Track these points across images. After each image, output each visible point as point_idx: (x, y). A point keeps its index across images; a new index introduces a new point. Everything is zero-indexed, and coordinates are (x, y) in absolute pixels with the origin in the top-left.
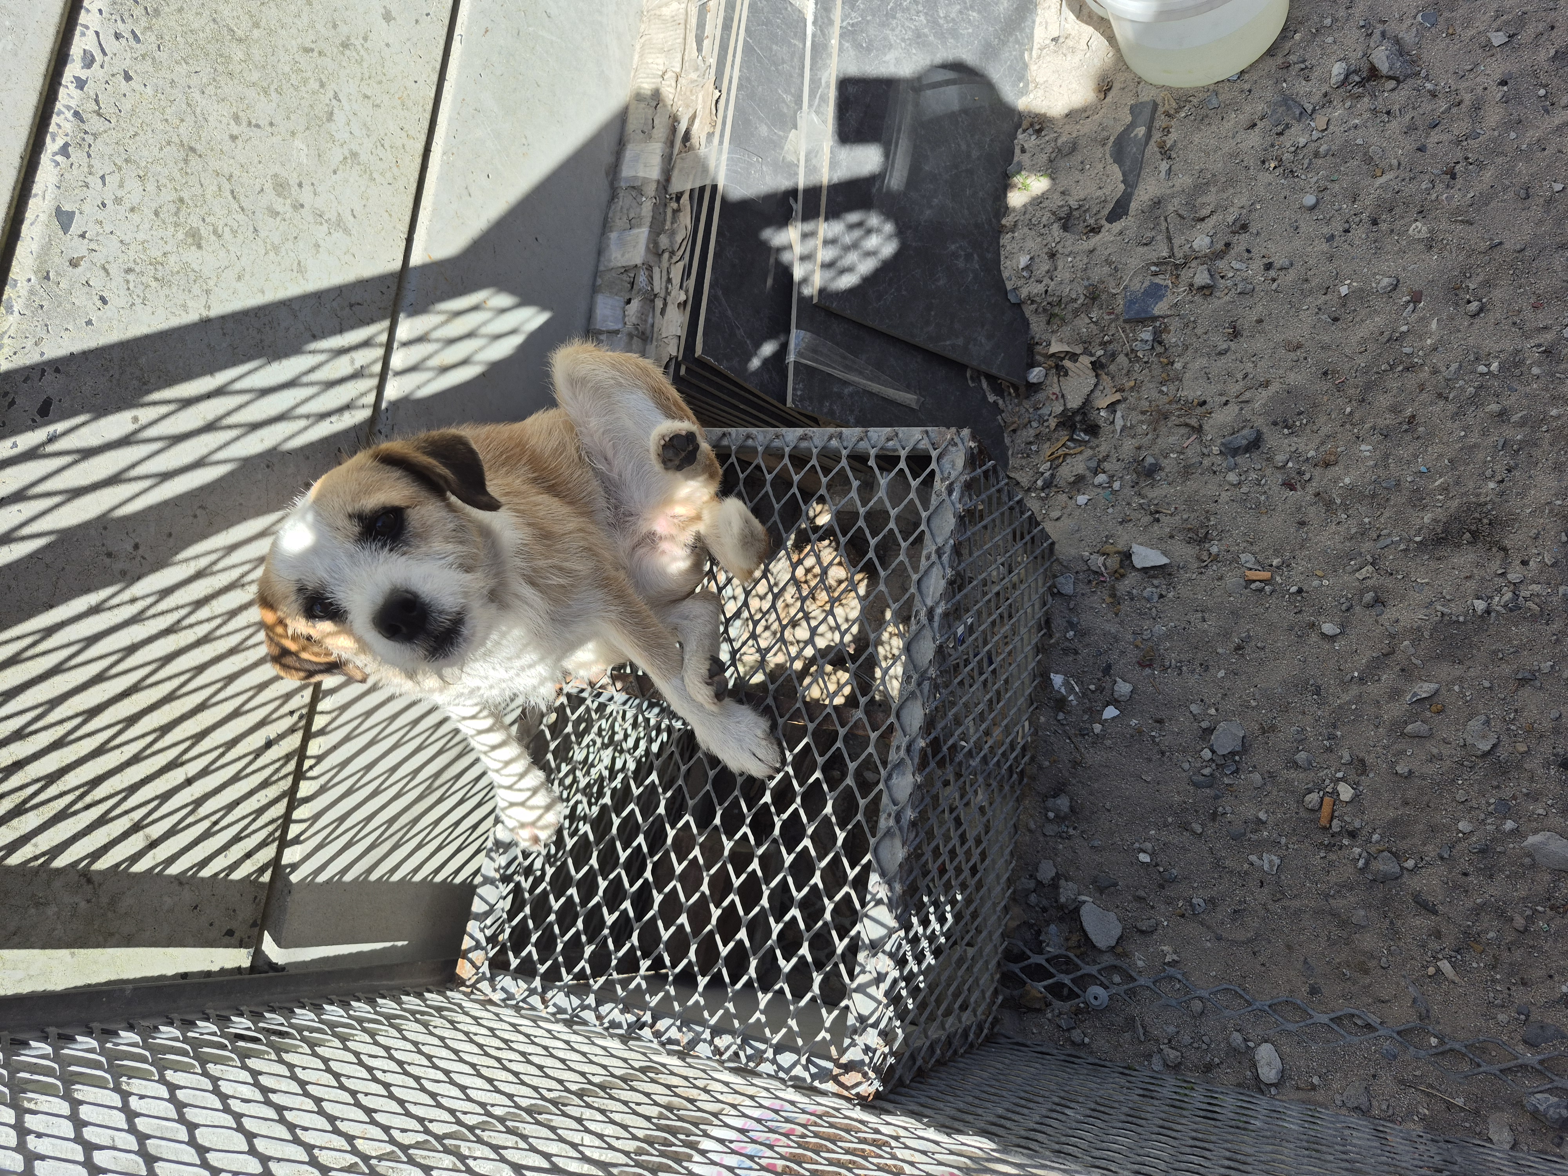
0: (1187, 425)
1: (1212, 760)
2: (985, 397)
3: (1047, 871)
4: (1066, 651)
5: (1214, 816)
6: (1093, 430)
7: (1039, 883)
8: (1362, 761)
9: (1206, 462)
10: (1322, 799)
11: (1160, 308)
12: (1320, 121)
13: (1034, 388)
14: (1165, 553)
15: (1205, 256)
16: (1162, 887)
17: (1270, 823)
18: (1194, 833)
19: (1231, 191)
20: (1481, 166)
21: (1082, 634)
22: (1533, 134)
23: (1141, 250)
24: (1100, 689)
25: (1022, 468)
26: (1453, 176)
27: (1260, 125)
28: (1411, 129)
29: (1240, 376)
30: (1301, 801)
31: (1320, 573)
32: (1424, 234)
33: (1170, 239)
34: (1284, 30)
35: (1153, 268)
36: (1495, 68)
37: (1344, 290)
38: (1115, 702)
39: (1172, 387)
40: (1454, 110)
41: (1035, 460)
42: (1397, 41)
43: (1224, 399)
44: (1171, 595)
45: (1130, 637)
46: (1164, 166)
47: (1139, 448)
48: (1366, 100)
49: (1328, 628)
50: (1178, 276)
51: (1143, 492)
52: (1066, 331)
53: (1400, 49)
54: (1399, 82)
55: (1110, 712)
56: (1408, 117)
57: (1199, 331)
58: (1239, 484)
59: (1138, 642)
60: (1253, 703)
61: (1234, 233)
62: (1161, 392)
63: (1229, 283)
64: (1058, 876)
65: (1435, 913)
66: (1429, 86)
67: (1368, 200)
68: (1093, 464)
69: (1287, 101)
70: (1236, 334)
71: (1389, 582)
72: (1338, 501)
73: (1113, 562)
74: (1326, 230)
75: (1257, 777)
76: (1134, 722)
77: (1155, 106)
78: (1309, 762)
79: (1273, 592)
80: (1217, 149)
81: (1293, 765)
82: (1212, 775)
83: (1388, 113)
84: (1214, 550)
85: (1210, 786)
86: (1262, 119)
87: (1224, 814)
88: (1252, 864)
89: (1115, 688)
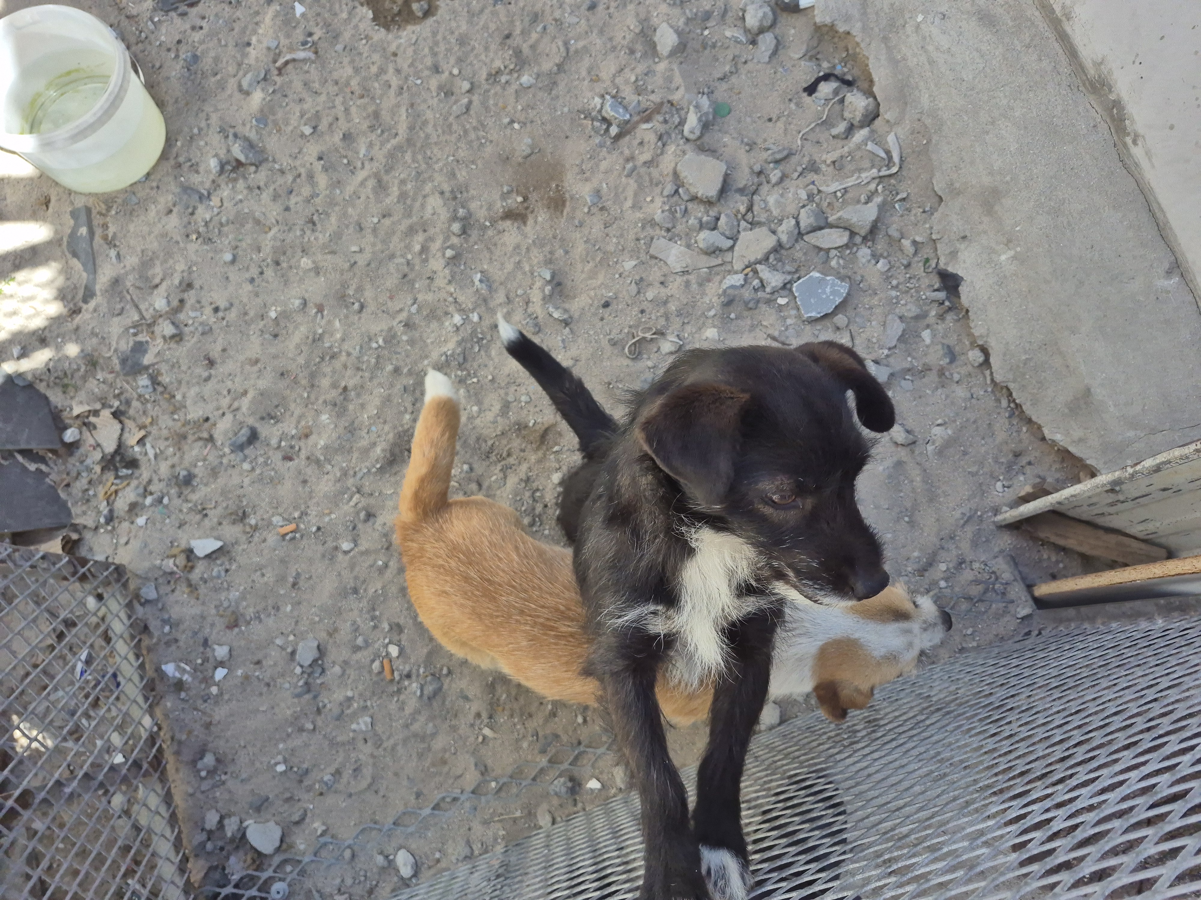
0: (200, 439)
1: (303, 672)
2: (25, 469)
3: (212, 819)
4: (168, 644)
5: (319, 711)
6: (133, 464)
7: (210, 833)
8: (398, 625)
9: (225, 461)
10: (382, 662)
11: (147, 359)
12: (215, 201)
13: (72, 447)
14: (218, 538)
15: (167, 313)
16: (301, 781)
17: (356, 696)
18: (308, 731)
19: (171, 262)
20: (327, 215)
21: (174, 625)
22: (349, 189)
23: (116, 320)
24: (206, 660)
25: (84, 513)
26: (314, 224)
27: (175, 210)
28: (276, 197)
29: (225, 393)
30: (370, 671)
31: (327, 511)
32: (310, 265)
33: (137, 307)
34: (168, 139)
35: (132, 331)
36: (312, 150)
37: (273, 315)
38: (221, 664)
39: (181, 414)
40: (298, 180)
41: (94, 503)
42: (246, 139)
43: (221, 412)
44: (234, 567)
45: (213, 611)
46: (113, 253)
47: (173, 466)
48: (241, 181)
49: (346, 546)
50: (153, 333)
51: (189, 498)
52: (82, 395)
53: (250, 145)
54: (257, 167)
55: (220, 674)
56: (271, 189)
57: (184, 368)
58: (253, 469)
59: (221, 612)
60: (317, 619)
61: (184, 291)
62: (174, 420)
63: (191, 329)
64: (222, 818)
66: (277, 166)
67: (267, 251)
68: (141, 490)
69: (187, 189)
70: (211, 363)
71: (372, 501)
72: (322, 458)
73: (181, 560)
74: (248, 275)
75: (337, 669)
76: (239, 672)
77: (88, 210)
78: (366, 641)
79: (302, 537)
80: (150, 233)
81: (357, 649)
82: (306, 683)
83: (259, 188)
84: (253, 522)
85: (309, 691)
86: (174, 205)
87: (325, 706)
88: (354, 731)
89: (216, 654)
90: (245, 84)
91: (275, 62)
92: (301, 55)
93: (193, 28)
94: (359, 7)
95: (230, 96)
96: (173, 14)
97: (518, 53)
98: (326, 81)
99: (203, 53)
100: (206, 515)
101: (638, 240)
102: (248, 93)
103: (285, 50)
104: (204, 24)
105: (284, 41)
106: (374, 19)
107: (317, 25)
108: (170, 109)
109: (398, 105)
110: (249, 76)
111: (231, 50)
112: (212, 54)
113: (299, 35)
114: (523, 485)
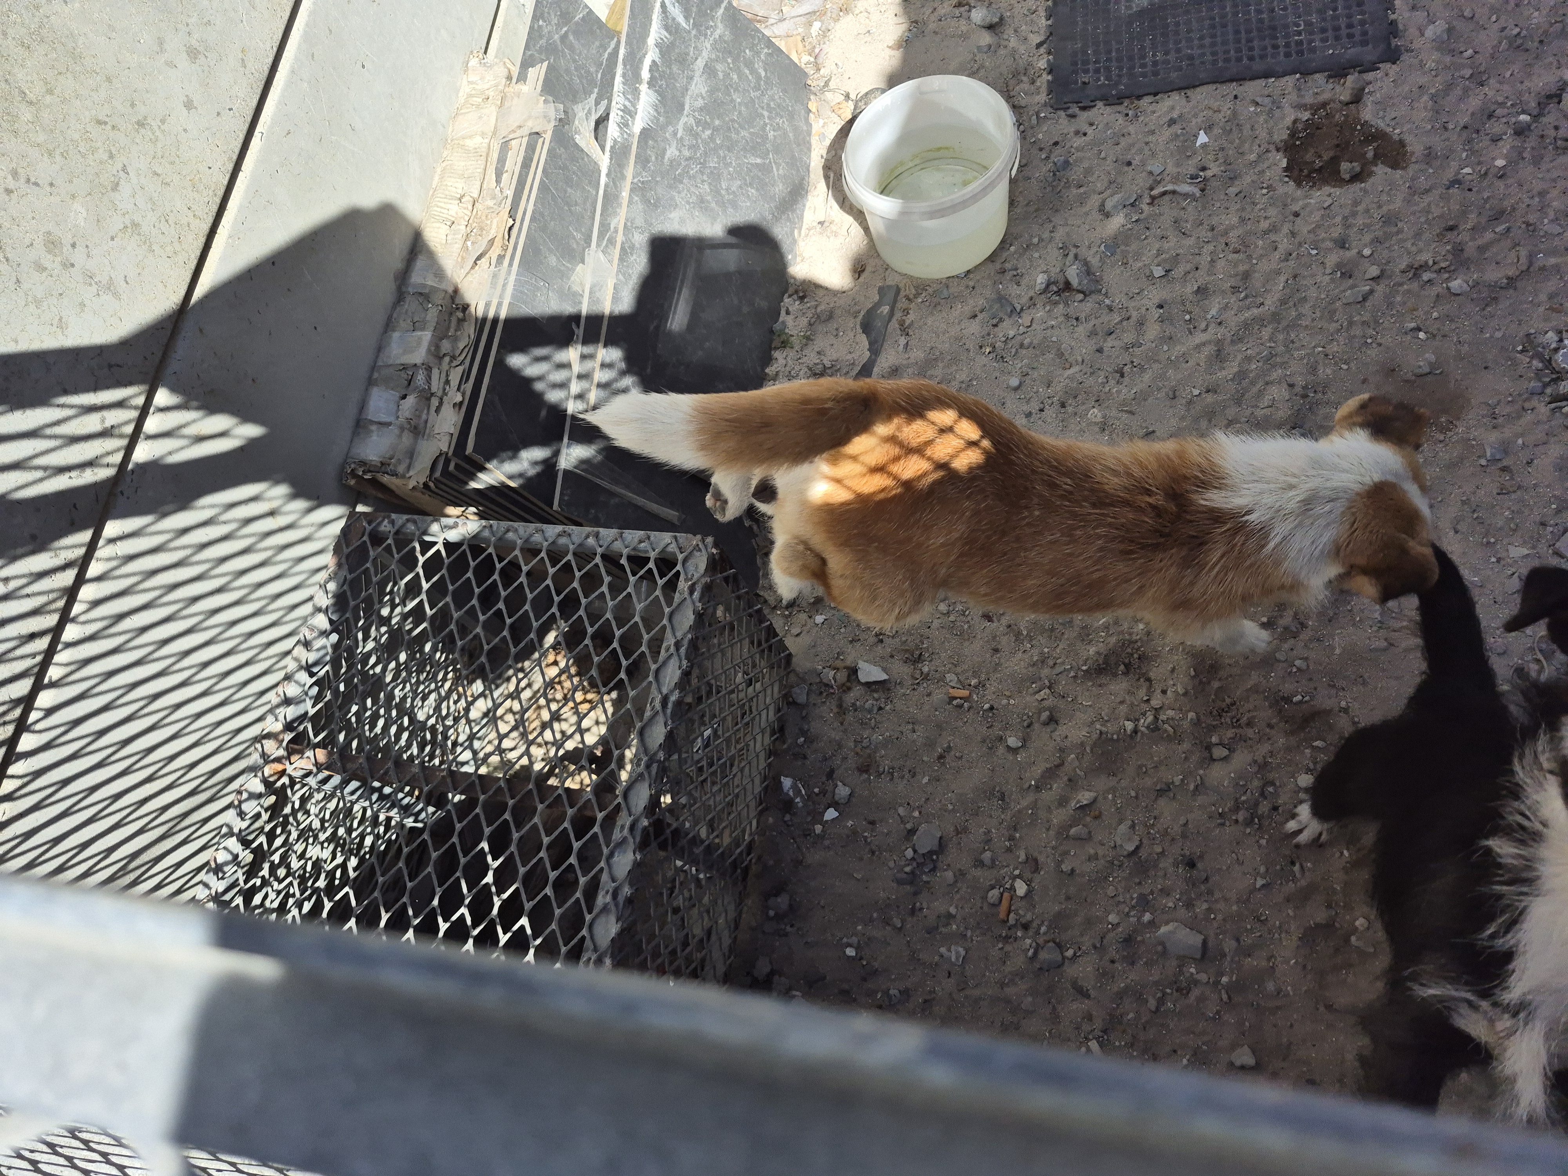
1: (913, 859)
3: (762, 967)
4: (796, 756)
5: (913, 912)
8: (1036, 861)
10: (1002, 894)
12: (1025, 319)
14: (885, 670)
16: (865, 980)
17: (958, 917)
18: (895, 928)
19: (955, 368)
20: (1142, 369)
21: (809, 739)
22: (1179, 349)
24: (823, 792)
26: (1122, 376)
27: (980, 316)
28: (1093, 333)
30: (984, 898)
31: (1008, 693)
32: (1099, 419)
34: (1003, 241)
36: (1155, 295)
38: (835, 805)
40: (1125, 323)
42: (1086, 263)
44: (888, 708)
45: (852, 744)
46: (903, 341)
48: (1061, 306)
49: (1013, 742)
53: (1088, 270)
54: (1085, 296)
55: (831, 814)
56: (1091, 323)
58: (948, 613)
59: (858, 749)
60: (950, 807)
65: (1088, 996)
66: (1107, 302)
67: (1058, 388)
69: (1001, 299)
71: (1061, 704)
72: (1025, 633)
73: (842, 676)
74: (1026, 408)
75: (949, 875)
76: (850, 823)
77: (898, 290)
78: (993, 860)
79: (970, 708)
80: (946, 332)
81: (979, 863)
82: (912, 872)
83: (1077, 319)
84: (926, 669)
85: (911, 883)
86: (982, 311)
87: (921, 909)
88: (942, 956)
89: (837, 791)
90: (1109, 205)
91: (1152, 189)
92: (1185, 188)
93: (1077, 133)
94: (1275, 153)
95: (1087, 214)
96: (1062, 113)
97: (1458, 250)
98: (1201, 224)
99: (1076, 161)
100: (881, 641)
102: (1107, 215)
103: (1168, 179)
104: (1090, 131)
105: (1171, 169)
106: (1286, 169)
107: (1216, 160)
108: (1018, 210)
109: (1278, 273)
110: (1117, 197)
111: (1109, 165)
112: (1086, 164)
113: (1190, 167)
114: (1255, 769)
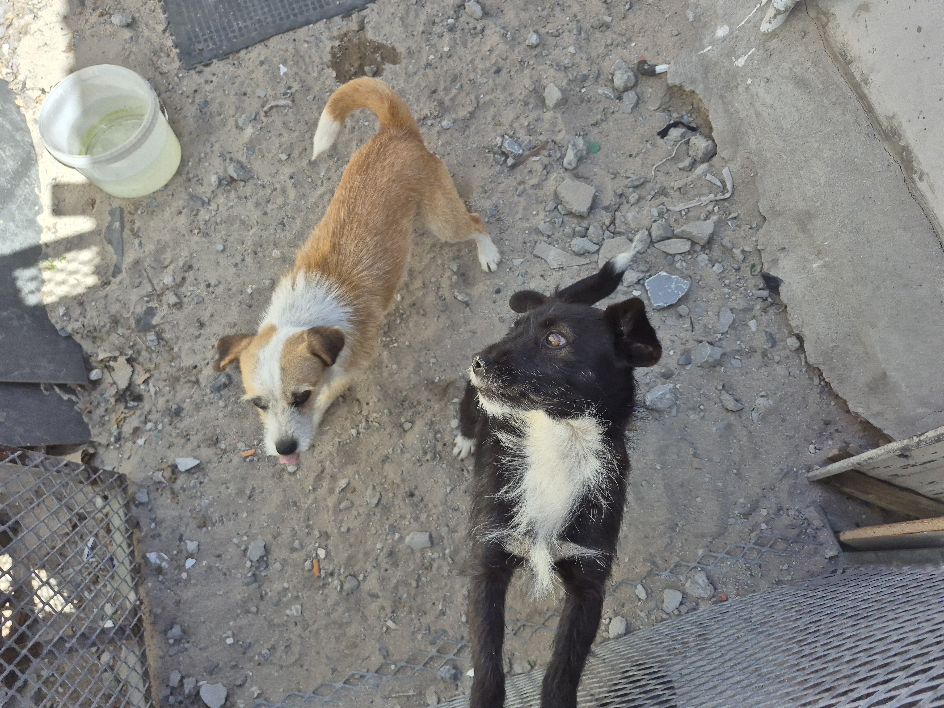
0: (189, 381)
1: (252, 566)
2: (60, 399)
3: (175, 678)
4: (153, 537)
5: (262, 598)
6: (139, 398)
7: (173, 689)
8: (326, 533)
9: (206, 399)
10: (312, 562)
11: (155, 321)
12: (213, 206)
13: (96, 383)
14: (196, 458)
15: (172, 287)
16: (244, 653)
17: (291, 587)
18: (253, 613)
19: (178, 249)
20: (294, 218)
21: (158, 522)
22: (311, 200)
23: (135, 290)
24: (180, 552)
25: (100, 434)
26: (284, 225)
27: (184, 212)
28: (257, 205)
29: (210, 347)
30: (303, 569)
32: (279, 255)
33: (151, 282)
34: (182, 160)
35: (146, 299)
36: (286, 171)
37: (249, 291)
38: (191, 555)
39: (177, 362)
40: (275, 193)
41: (107, 427)
42: (239, 162)
43: (206, 362)
44: (206, 481)
45: (189, 514)
46: (137, 242)
47: (168, 401)
48: (233, 192)
49: (291, 469)
50: (161, 301)
51: (177, 426)
52: (106, 345)
54: (245, 182)
55: (190, 563)
56: (255, 199)
57: (181, 328)
58: (226, 406)
59: (194, 515)
60: (265, 524)
61: (185, 271)
62: (171, 366)
63: (189, 299)
64: (183, 678)
65: (378, 597)
66: (260, 182)
67: (248, 244)
68: (143, 418)
69: (194, 197)
70: (202, 325)
73: (168, 473)
74: (233, 261)
75: (278, 565)
76: (204, 563)
77: (122, 210)
78: (301, 544)
79: (258, 460)
80: (164, 228)
81: (294, 550)
82: (254, 575)
83: (246, 198)
84: (223, 446)
85: (255, 581)
86: (184, 208)
87: (266, 594)
88: (288, 615)
89: (188, 547)
90: (240, 123)
91: (263, 106)
92: (282, 102)
93: (206, 82)
94: (327, 69)
95: (229, 131)
96: (193, 72)
97: (441, 103)
98: (299, 122)
99: (211, 99)
100: (189, 439)
101: (525, 243)
102: (242, 129)
103: (270, 98)
104: (214, 79)
105: (270, 92)
106: (337, 78)
107: (295, 81)
108: (186, 139)
109: (351, 140)
110: (244, 117)
111: (233, 98)
112: (218, 100)
113: (282, 88)
114: (428, 427)
